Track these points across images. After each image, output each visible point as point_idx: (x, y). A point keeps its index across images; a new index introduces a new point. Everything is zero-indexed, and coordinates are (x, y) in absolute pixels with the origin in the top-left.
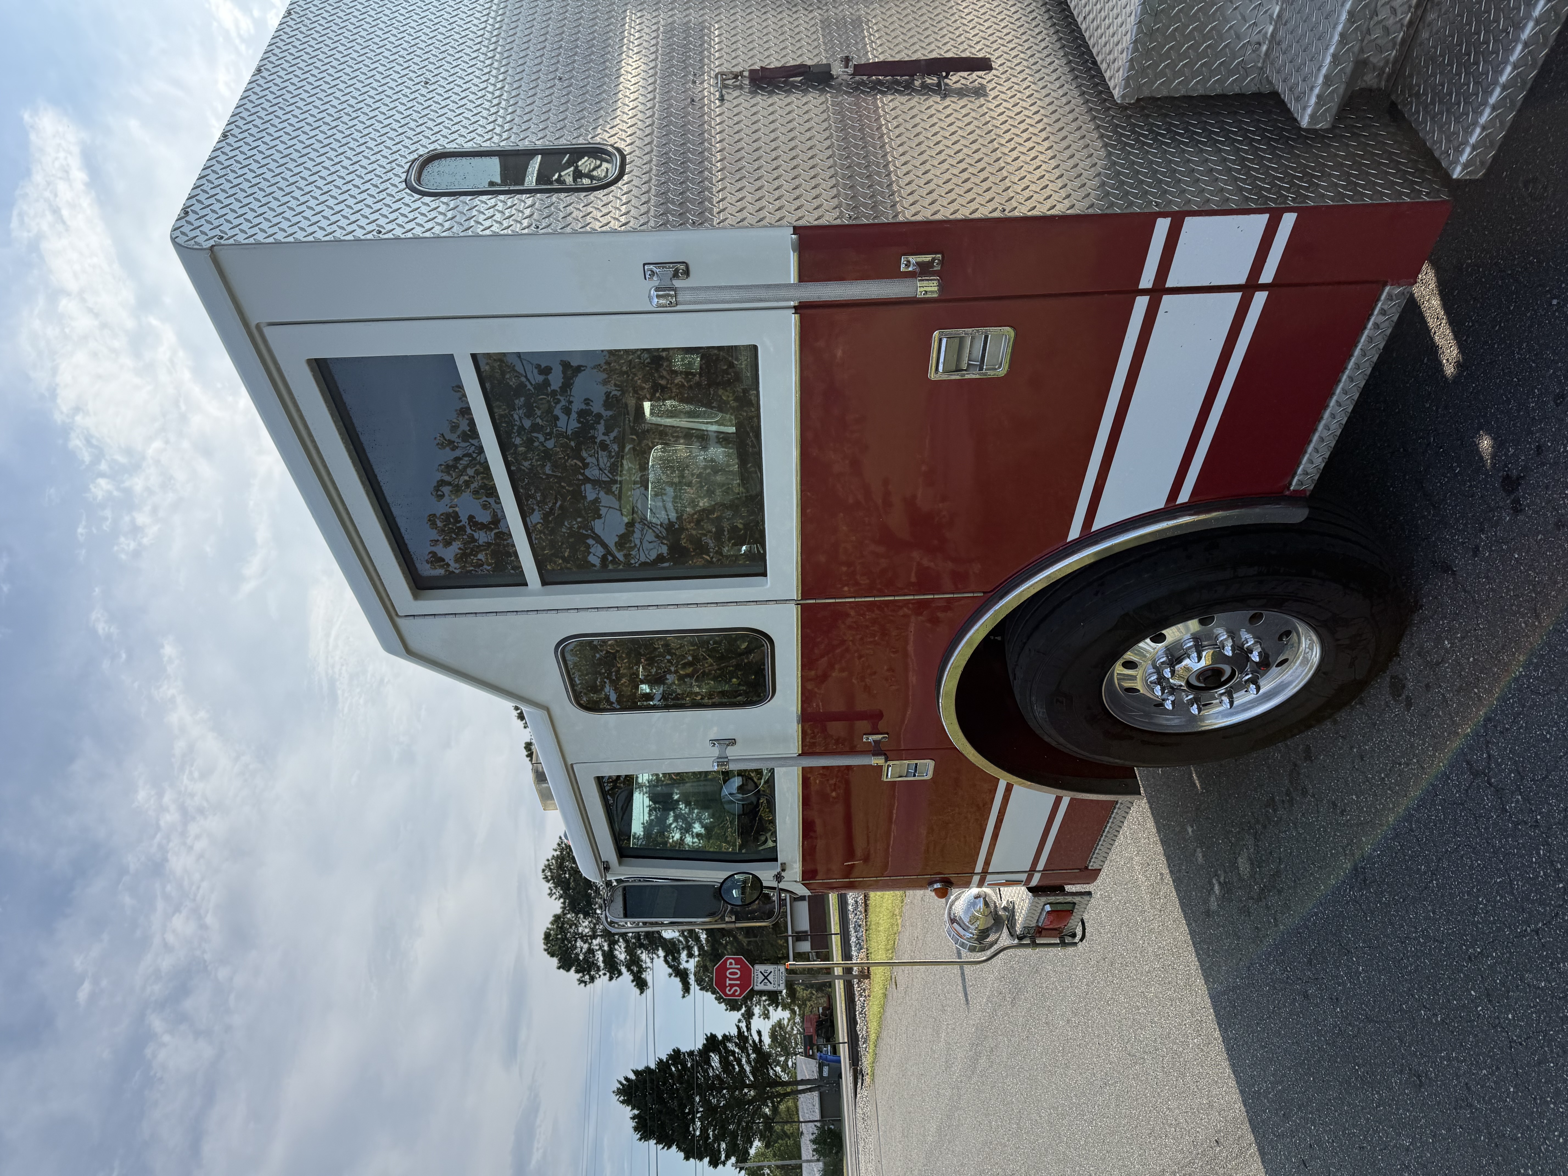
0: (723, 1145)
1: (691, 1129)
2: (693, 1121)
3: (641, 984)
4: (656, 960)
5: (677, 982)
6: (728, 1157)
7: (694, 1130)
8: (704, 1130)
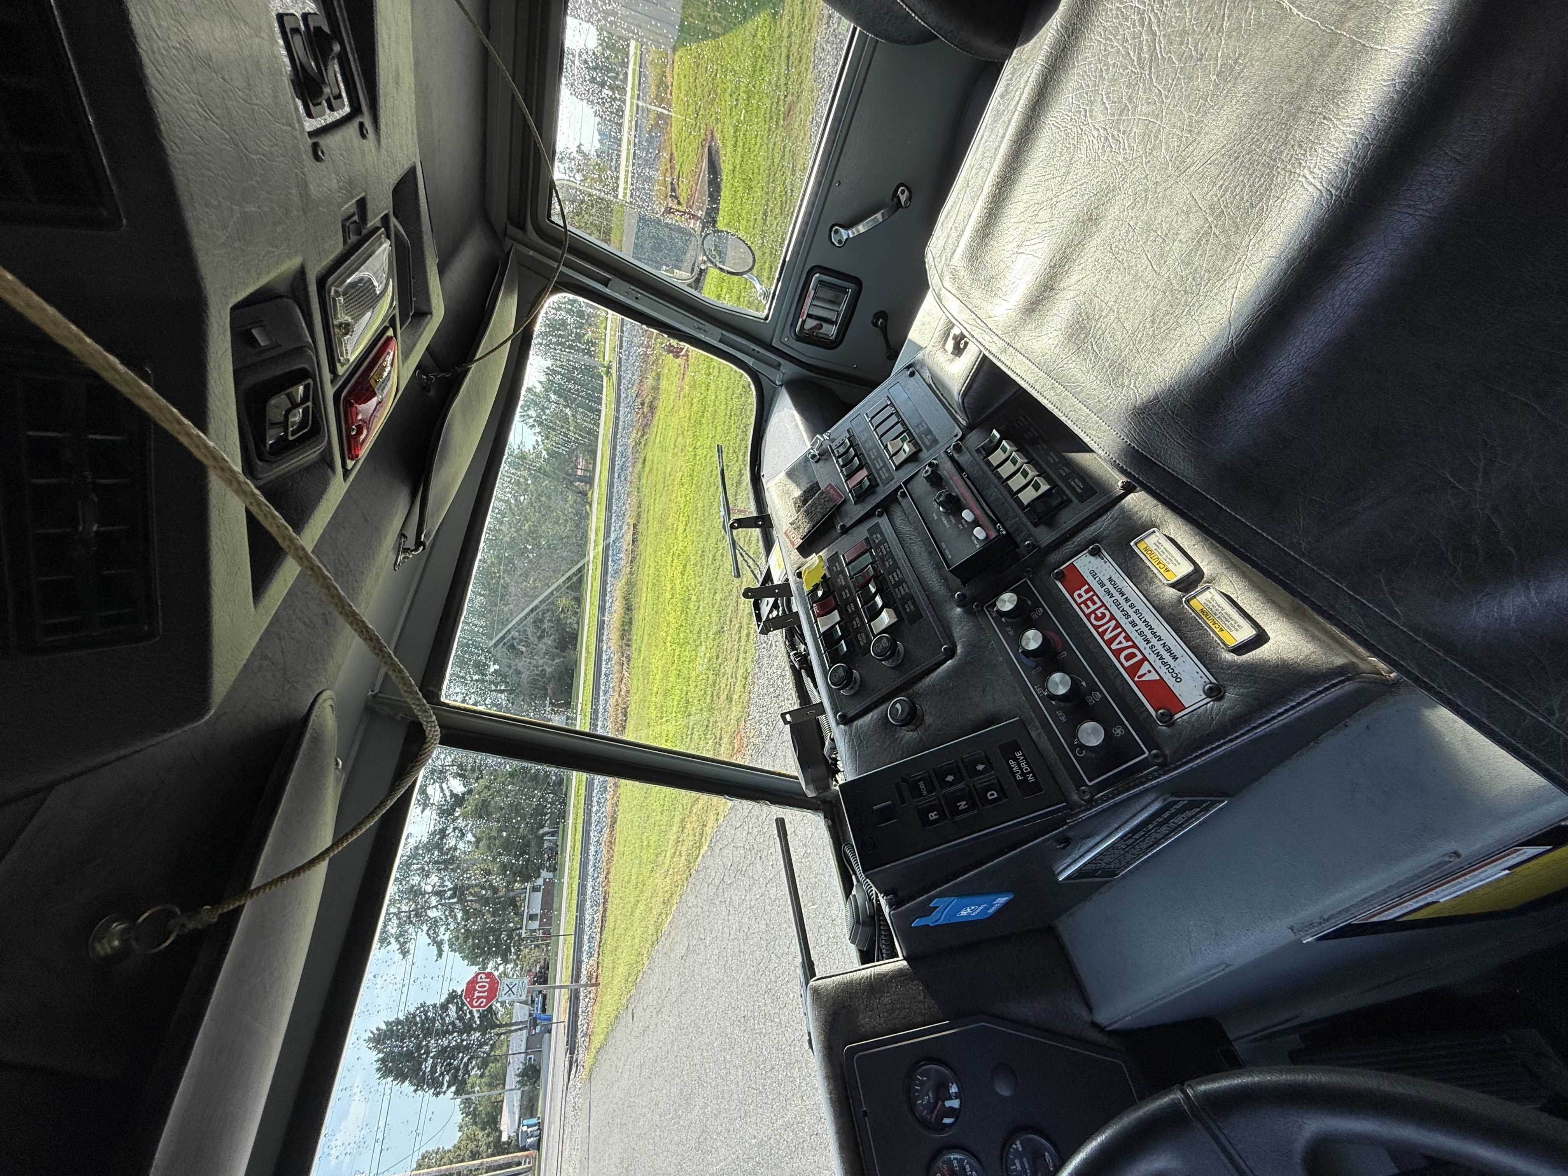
0: (447, 1078)
1: (423, 1067)
2: (426, 1060)
3: (405, 953)
4: (420, 933)
5: (434, 949)
6: (449, 1087)
7: (426, 1067)
8: (434, 1066)
